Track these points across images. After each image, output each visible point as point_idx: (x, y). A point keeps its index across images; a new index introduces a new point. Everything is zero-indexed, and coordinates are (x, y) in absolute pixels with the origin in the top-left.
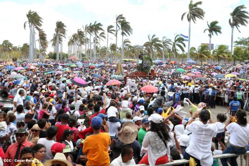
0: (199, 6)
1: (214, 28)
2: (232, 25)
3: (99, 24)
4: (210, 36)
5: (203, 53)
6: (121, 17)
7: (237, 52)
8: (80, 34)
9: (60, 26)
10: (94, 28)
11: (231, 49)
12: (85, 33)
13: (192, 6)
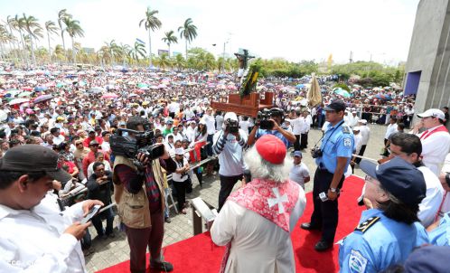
0: (155, 15)
1: (170, 38)
2: (187, 37)
4: (169, 44)
5: (163, 61)
7: (191, 61)
10: (24, 23)
12: (8, 28)
13: (149, 14)
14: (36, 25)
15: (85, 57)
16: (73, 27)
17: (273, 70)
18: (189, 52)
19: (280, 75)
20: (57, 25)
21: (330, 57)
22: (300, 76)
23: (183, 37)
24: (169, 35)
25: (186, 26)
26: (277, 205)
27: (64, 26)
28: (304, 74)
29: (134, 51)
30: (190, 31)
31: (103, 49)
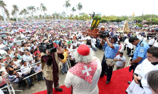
0: (68, 2)
1: (74, 10)
2: (79, 9)
3: (33, 7)
4: (73, 12)
5: (71, 18)
6: (42, 4)
7: (81, 17)
8: (25, 10)
9: (15, 7)
10: (31, 8)
11: (79, 16)
12: (27, 10)
13: (67, 2)
14: (34, 9)
15: (48, 18)
16: (44, 8)
17: (110, 20)
18: (80, 14)
19: (113, 21)
20: (40, 8)
21: (134, 13)
22: (121, 21)
23: (78, 9)
24: (73, 8)
25: (79, 5)
26: (86, 72)
27: (42, 8)
28: (122, 20)
29: (62, 15)
30: (80, 7)
31: (53, 15)
